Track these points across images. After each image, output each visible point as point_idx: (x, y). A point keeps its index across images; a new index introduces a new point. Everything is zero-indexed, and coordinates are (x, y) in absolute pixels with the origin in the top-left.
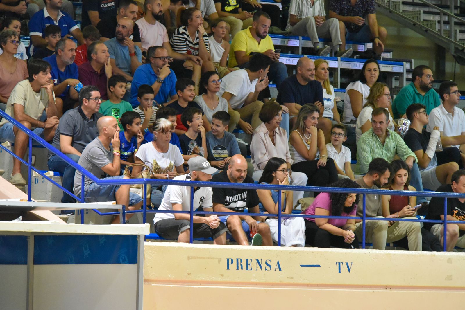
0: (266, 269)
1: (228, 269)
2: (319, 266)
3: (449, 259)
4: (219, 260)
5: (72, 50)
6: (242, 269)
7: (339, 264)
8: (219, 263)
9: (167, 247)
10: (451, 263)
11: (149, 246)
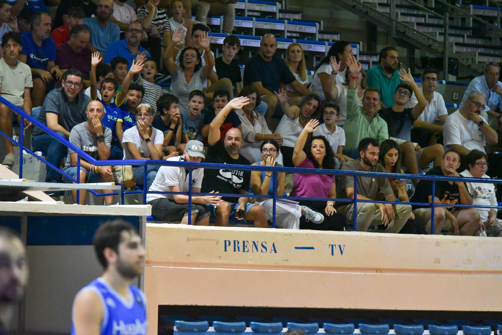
0: (262, 251)
1: (226, 250)
2: (312, 248)
3: (438, 242)
4: (217, 242)
5: (47, 24)
6: (239, 251)
7: (332, 246)
8: (217, 245)
9: (167, 228)
10: (440, 246)
11: (150, 227)
